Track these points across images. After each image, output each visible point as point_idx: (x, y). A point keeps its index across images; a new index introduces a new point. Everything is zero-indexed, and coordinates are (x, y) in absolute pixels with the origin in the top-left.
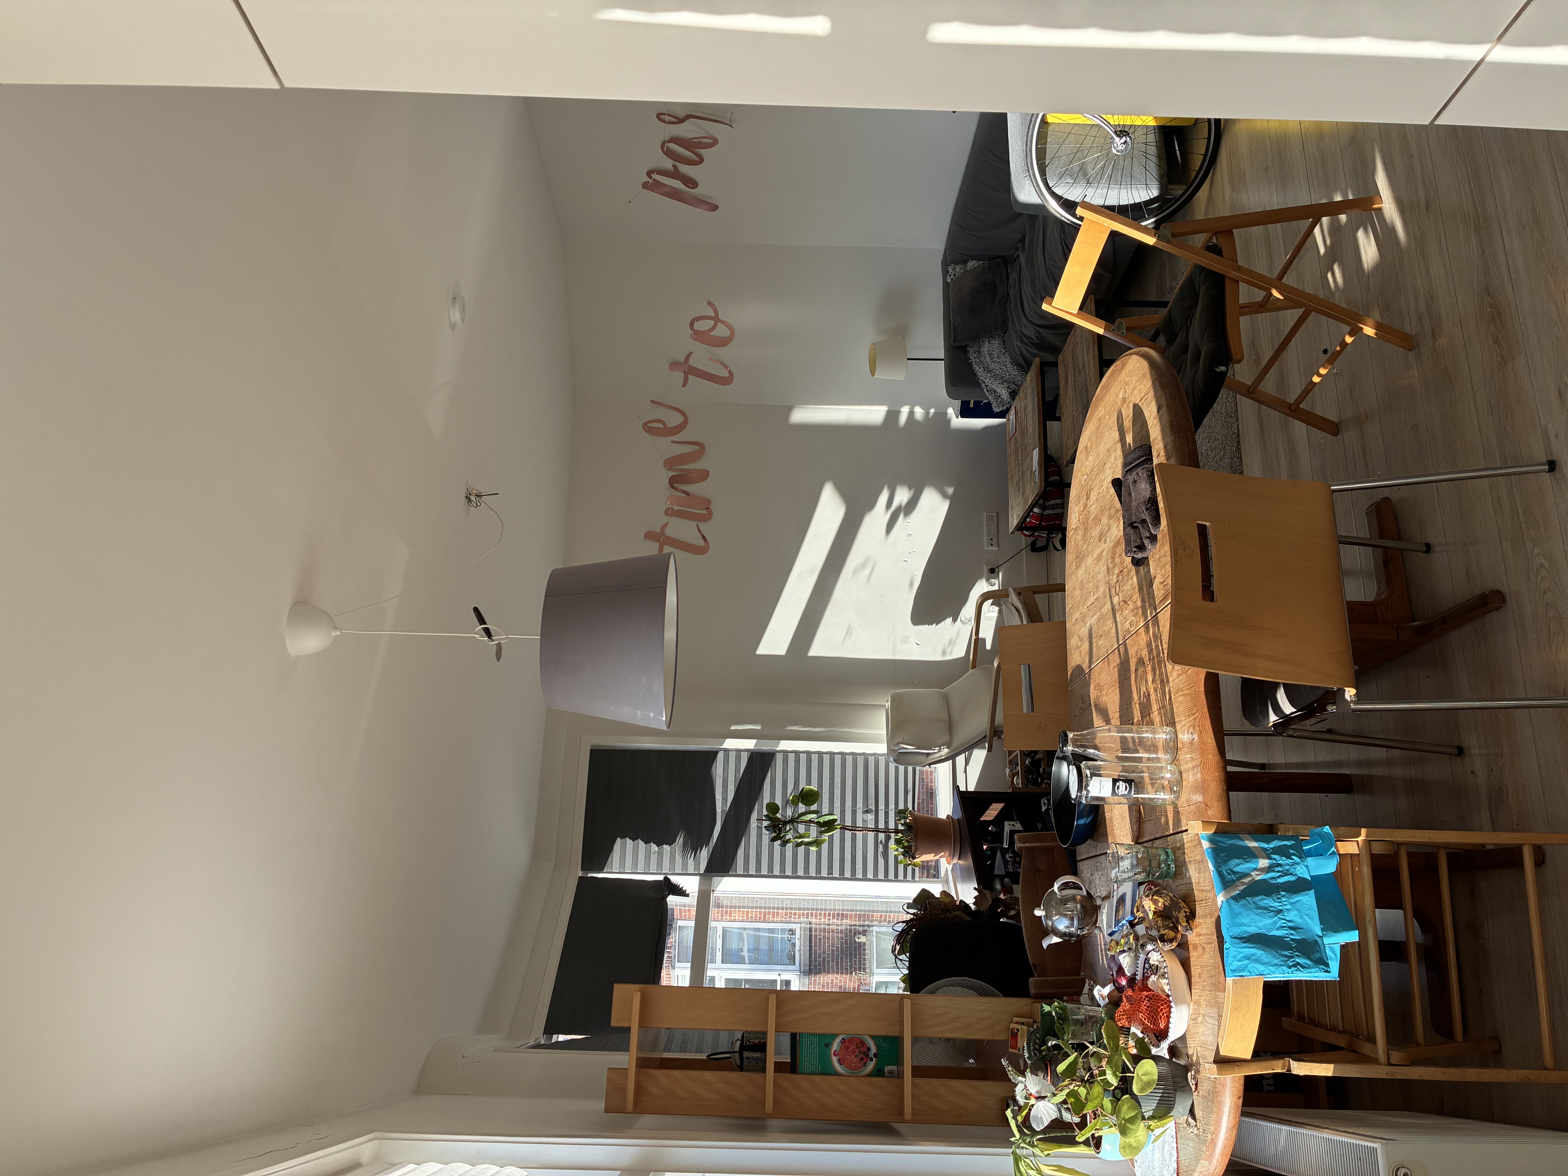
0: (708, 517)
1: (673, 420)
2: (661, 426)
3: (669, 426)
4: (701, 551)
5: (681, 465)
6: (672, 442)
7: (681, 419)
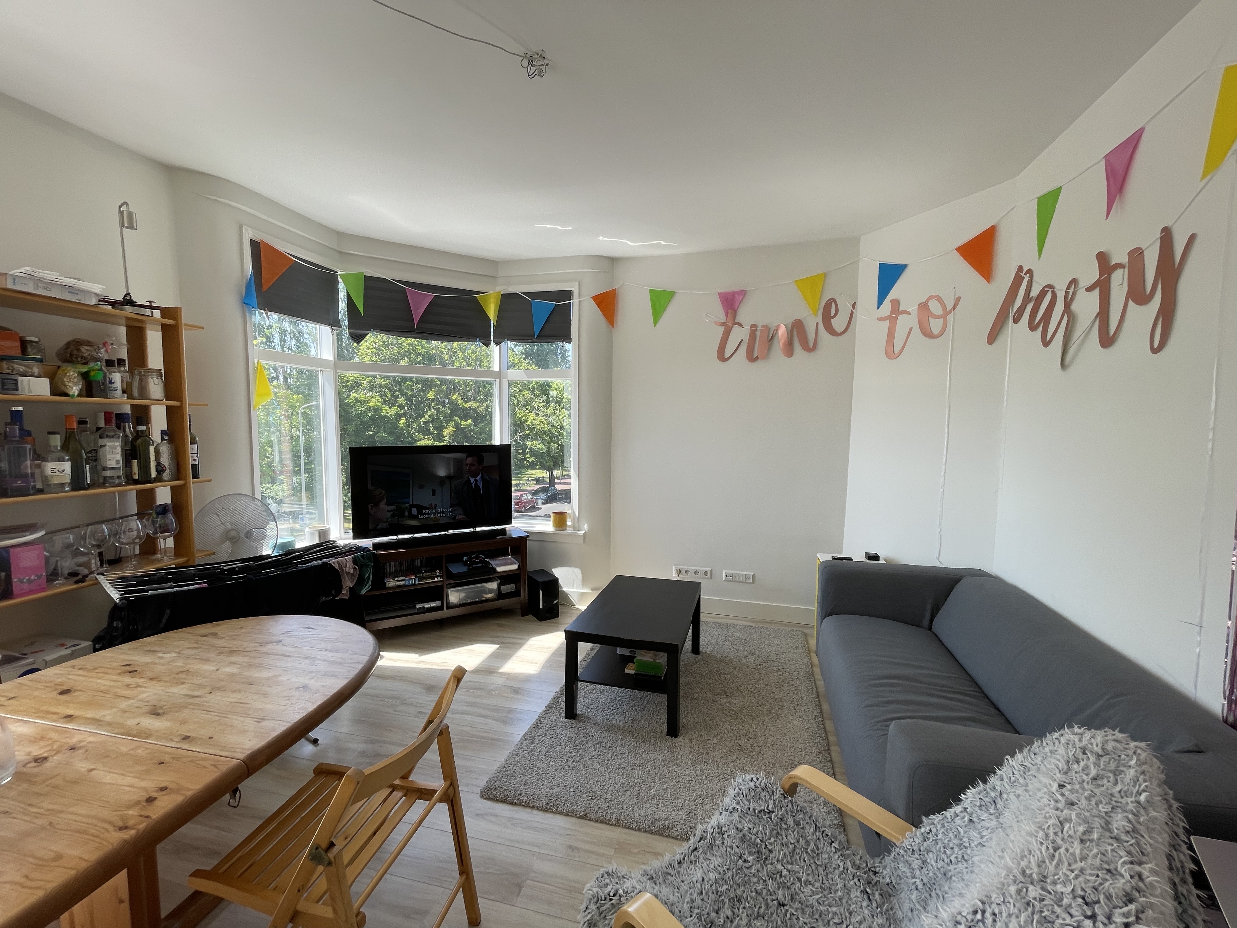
0: (752, 358)
1: (838, 323)
2: (832, 314)
3: (832, 320)
4: (722, 357)
5: (798, 335)
6: (817, 323)
7: (839, 329)
